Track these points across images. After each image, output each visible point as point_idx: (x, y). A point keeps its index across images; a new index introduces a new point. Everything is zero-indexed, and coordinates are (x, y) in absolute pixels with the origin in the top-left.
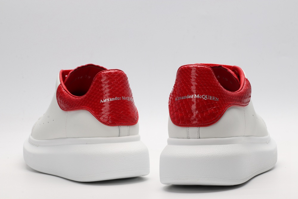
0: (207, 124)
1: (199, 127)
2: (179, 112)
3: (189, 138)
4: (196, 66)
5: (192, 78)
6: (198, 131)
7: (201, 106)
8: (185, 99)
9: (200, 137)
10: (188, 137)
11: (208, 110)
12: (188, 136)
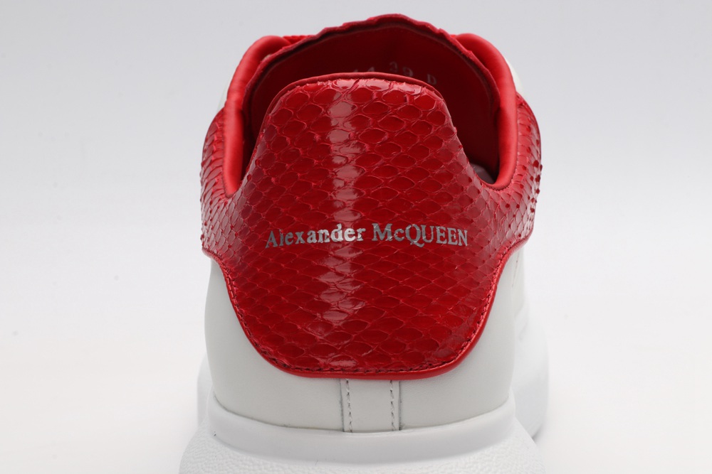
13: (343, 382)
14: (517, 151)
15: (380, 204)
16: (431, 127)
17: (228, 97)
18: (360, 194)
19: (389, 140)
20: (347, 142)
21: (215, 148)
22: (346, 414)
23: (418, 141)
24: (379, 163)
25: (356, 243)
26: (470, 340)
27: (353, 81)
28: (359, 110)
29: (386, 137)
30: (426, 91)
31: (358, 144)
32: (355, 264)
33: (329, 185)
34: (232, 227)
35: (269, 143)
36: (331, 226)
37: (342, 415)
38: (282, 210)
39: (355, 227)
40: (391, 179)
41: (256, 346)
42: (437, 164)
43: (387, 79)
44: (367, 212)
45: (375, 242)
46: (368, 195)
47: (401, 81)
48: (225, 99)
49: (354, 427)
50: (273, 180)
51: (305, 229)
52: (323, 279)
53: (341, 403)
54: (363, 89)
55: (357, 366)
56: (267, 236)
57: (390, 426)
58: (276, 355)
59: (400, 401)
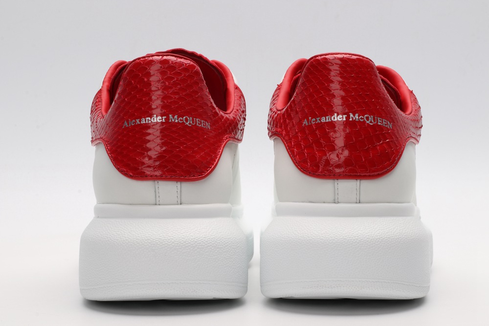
0: (376, 173)
1: (360, 180)
2: (315, 148)
3: (338, 203)
4: (348, 55)
5: (332, 82)
6: (358, 188)
7: (363, 136)
8: (329, 122)
9: (361, 201)
10: (336, 201)
11: (376, 146)
12: (336, 198)
13: (156, 182)
14: (234, 104)
15: (173, 107)
16: (194, 77)
17: (103, 84)
18: (164, 102)
19: (177, 80)
20: (159, 81)
21: (97, 104)
22: (157, 197)
23: (189, 82)
24: (172, 90)
25: (162, 122)
26: (211, 168)
27: (161, 57)
28: (164, 68)
29: (175, 79)
30: (192, 63)
31: (163, 82)
32: (162, 131)
33: (150, 99)
34: (107, 124)
35: (124, 84)
36: (151, 116)
37: (156, 197)
38: (130, 111)
39: (162, 116)
40: (177, 96)
41: (118, 169)
42: (197, 92)
43: (176, 56)
44: (167, 110)
45: (170, 122)
46: (167, 103)
47: (181, 58)
48: (102, 85)
49: (161, 202)
50: (126, 99)
51: (140, 118)
52: (148, 138)
53: (155, 191)
54: (165, 60)
55: (162, 175)
56: (124, 122)
57: (177, 203)
58: (127, 171)
59: (181, 192)
